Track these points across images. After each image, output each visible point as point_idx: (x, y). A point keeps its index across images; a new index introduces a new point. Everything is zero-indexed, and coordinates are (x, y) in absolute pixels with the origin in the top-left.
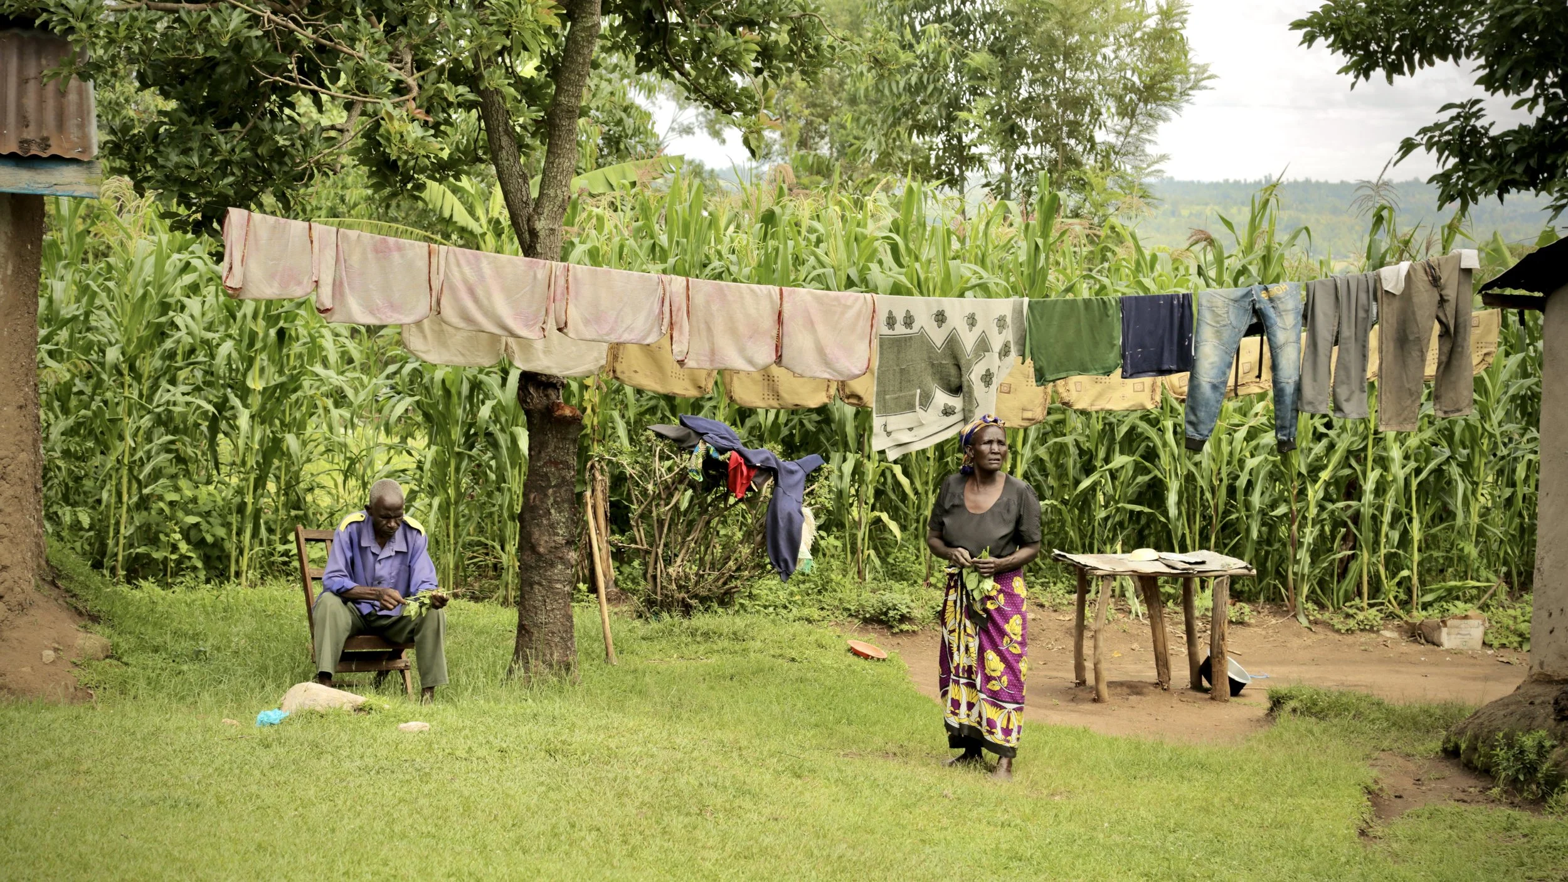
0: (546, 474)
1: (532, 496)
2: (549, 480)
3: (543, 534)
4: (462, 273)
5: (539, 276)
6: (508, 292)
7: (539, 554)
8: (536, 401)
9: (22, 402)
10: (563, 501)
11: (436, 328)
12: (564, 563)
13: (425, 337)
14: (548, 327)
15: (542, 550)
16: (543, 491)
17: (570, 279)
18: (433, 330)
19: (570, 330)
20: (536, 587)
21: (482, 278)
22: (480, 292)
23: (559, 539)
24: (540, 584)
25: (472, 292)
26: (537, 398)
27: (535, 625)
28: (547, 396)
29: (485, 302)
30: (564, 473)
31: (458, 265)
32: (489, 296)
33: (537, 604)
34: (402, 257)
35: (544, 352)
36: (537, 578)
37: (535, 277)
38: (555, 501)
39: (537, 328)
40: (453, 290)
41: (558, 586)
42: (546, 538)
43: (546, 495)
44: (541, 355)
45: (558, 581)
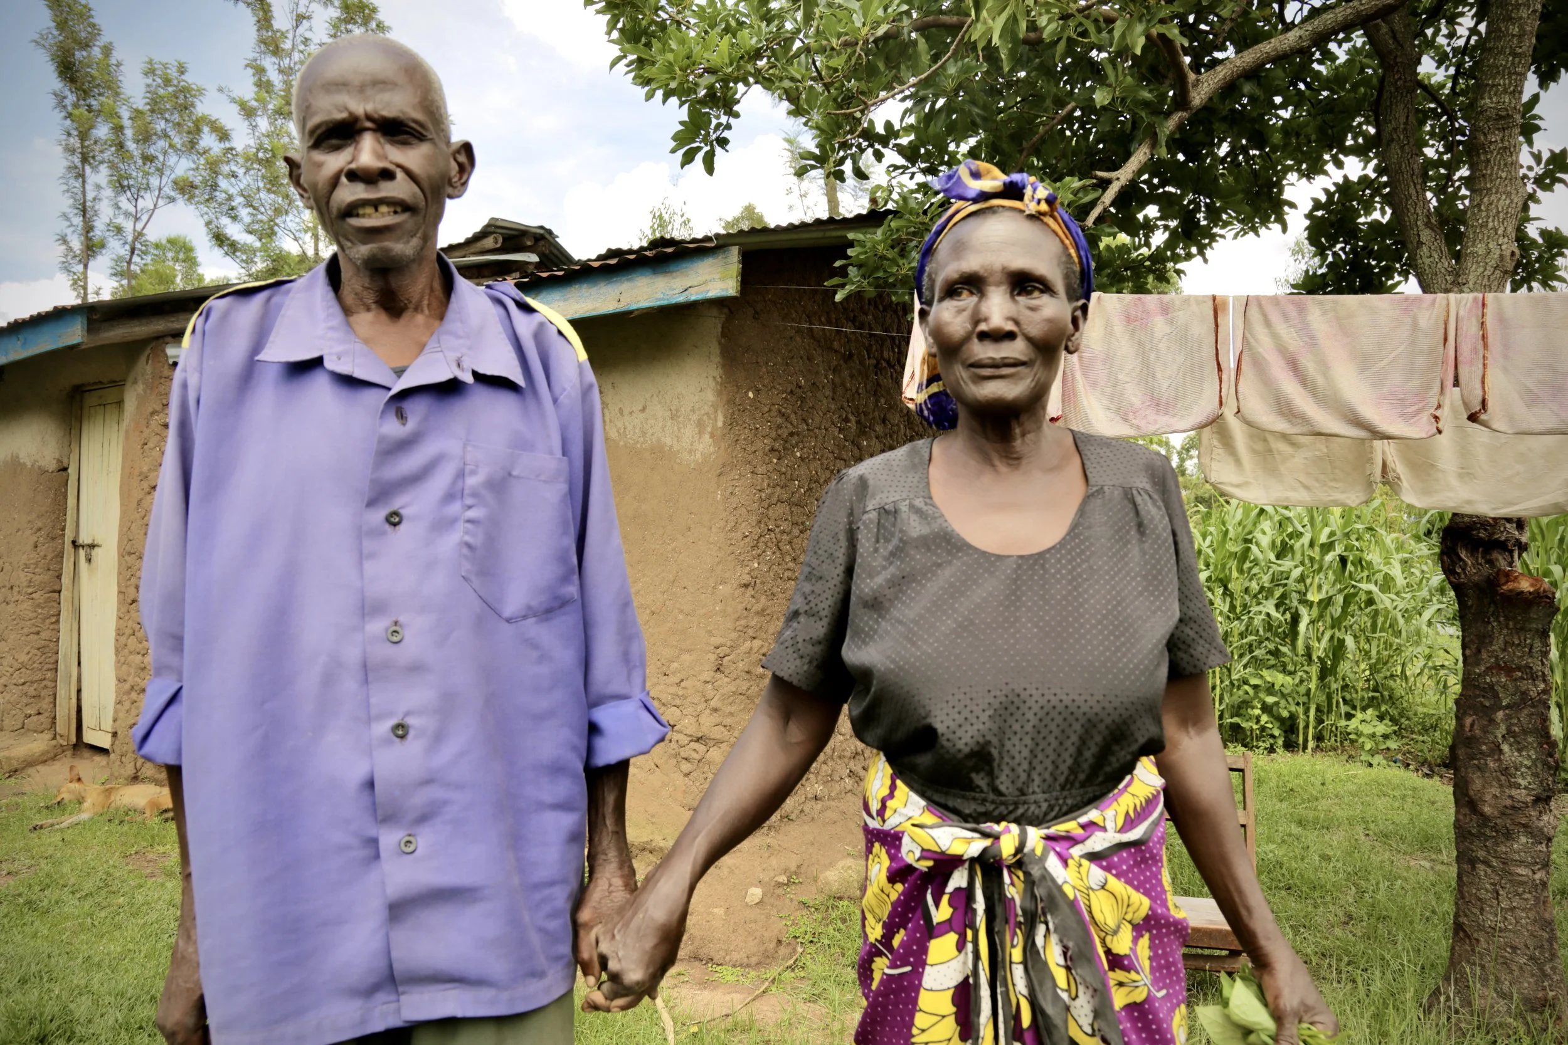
0: (1491, 687)
1: (1468, 721)
2: (1496, 695)
3: (1486, 784)
4: (1275, 336)
5: (1423, 322)
6: (1364, 361)
7: (1482, 815)
8: (1471, 570)
9: (746, 579)
10: (1525, 732)
11: (1259, 447)
12: (1531, 834)
13: (1238, 462)
14: (1445, 413)
15: (1487, 809)
16: (1487, 714)
17: (1489, 320)
18: (1254, 452)
19: (1495, 414)
20: (1481, 867)
21: (1310, 338)
22: (1309, 365)
23: (1521, 795)
24: (1487, 863)
25: (1294, 366)
26: (1470, 564)
27: (1481, 928)
28: (1491, 562)
29: (1319, 380)
30: (1524, 685)
31: (1267, 323)
32: (1325, 367)
33: (1483, 894)
34: (1171, 322)
35: (1461, 476)
36: (1481, 854)
37: (1415, 326)
38: (1509, 732)
39: (1425, 417)
40: (1260, 365)
41: (1520, 871)
42: (1496, 791)
43: (1492, 721)
44: (1454, 481)
45: (1521, 863)
